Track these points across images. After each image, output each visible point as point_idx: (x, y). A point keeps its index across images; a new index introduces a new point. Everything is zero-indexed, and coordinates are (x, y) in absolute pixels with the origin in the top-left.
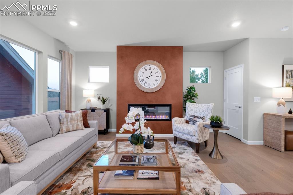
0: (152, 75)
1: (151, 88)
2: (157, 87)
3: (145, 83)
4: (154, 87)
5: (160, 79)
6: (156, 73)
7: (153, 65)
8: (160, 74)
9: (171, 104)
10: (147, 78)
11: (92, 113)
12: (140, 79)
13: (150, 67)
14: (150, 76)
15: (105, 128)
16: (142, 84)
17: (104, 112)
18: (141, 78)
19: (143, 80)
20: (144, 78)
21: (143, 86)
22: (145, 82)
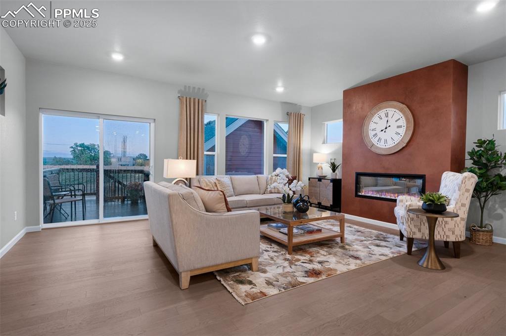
0: (390, 126)
1: (389, 147)
2: (397, 144)
3: (380, 140)
4: (392, 145)
5: (402, 131)
6: (396, 121)
7: (391, 109)
8: (403, 122)
9: (425, 175)
10: (382, 131)
11: (319, 182)
12: (371, 133)
13: (388, 113)
14: (386, 128)
15: (332, 204)
16: (374, 141)
17: (331, 182)
18: (374, 133)
19: (375, 135)
20: (378, 131)
21: (376, 144)
22: (380, 138)
